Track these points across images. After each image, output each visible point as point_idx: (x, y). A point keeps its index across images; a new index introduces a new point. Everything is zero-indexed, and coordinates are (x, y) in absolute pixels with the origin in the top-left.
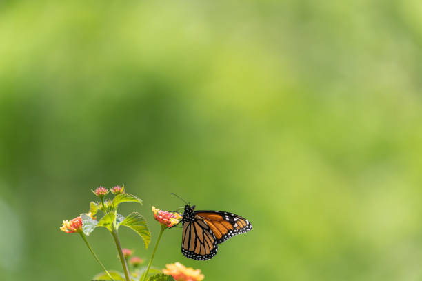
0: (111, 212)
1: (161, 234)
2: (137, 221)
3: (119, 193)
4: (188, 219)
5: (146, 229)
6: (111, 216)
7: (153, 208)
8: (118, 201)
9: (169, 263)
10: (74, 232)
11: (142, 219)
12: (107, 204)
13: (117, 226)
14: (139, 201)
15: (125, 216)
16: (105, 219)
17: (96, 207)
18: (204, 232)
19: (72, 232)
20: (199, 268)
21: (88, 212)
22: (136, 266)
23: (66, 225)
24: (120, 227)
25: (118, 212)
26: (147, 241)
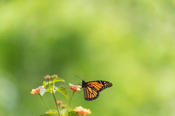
0: (52, 86)
1: (73, 94)
2: (63, 89)
3: (55, 78)
4: (85, 86)
5: (67, 92)
6: (52, 87)
7: (70, 84)
8: (55, 81)
9: (77, 106)
10: (37, 94)
11: (65, 88)
12: (50, 82)
13: (54, 91)
14: (64, 81)
15: (58, 87)
16: (49, 89)
17: (46, 83)
18: (92, 89)
19: (36, 94)
20: (89, 109)
21: (42, 86)
22: (63, 108)
23: (33, 91)
24: (56, 92)
25: (55, 86)
26: (67, 97)
